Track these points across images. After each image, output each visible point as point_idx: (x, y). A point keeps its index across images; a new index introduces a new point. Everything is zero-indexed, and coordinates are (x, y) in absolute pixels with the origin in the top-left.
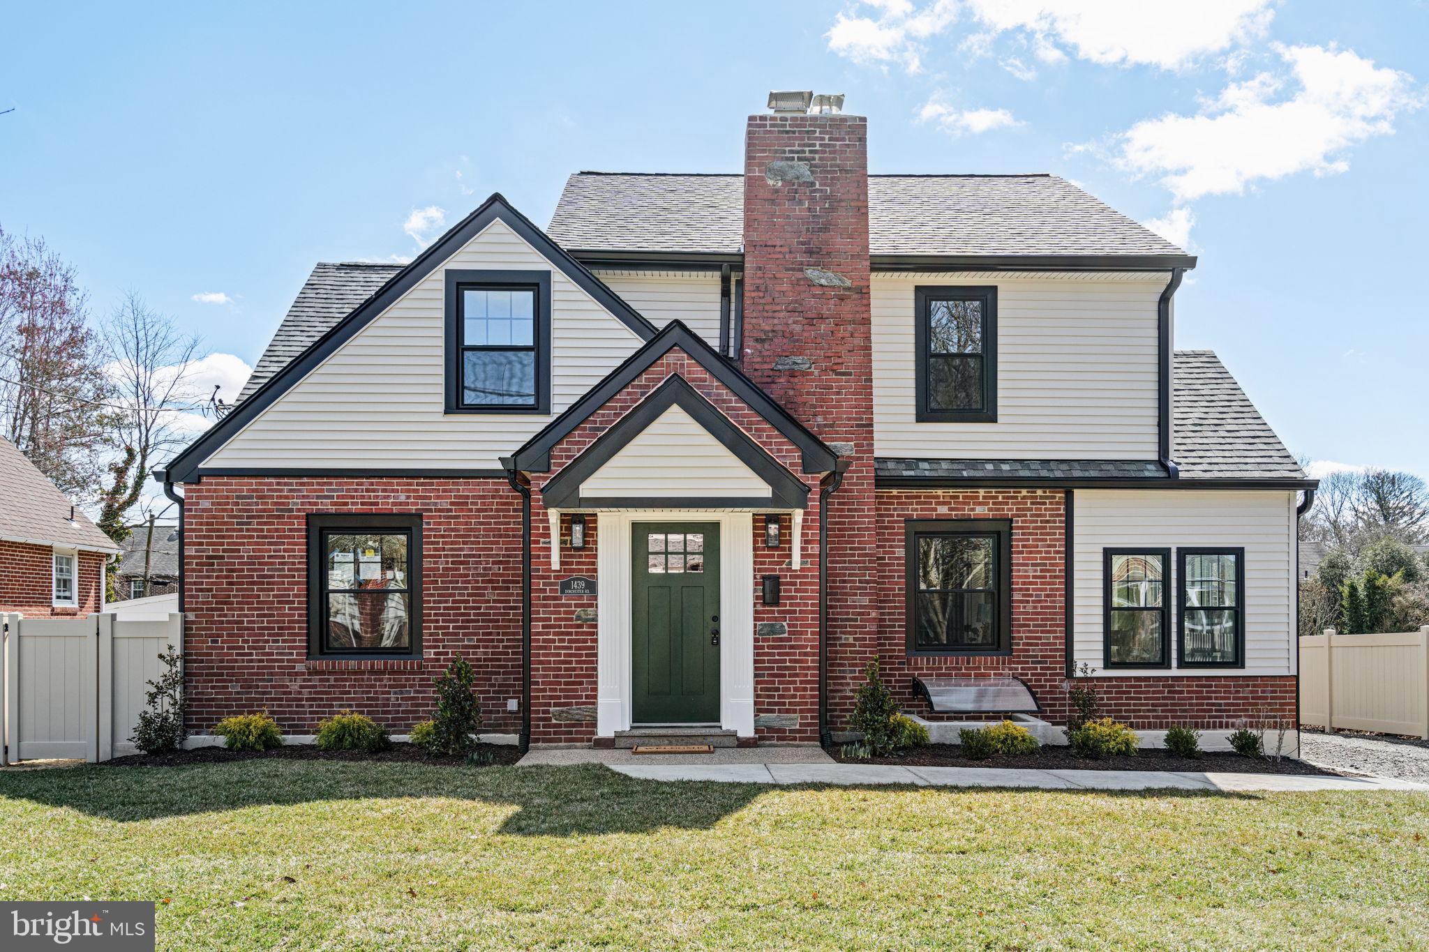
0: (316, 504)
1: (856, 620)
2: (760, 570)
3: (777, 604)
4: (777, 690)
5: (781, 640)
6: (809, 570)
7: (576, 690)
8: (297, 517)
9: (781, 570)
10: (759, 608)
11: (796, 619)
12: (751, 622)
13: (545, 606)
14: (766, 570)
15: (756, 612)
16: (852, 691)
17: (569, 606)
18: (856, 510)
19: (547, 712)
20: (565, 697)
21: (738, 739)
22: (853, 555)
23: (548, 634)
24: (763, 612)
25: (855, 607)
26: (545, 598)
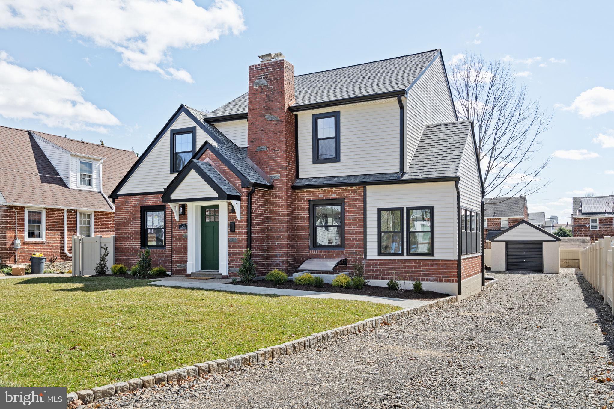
0: (142, 203)
1: (280, 237)
2: (230, 220)
3: (234, 231)
4: (235, 260)
5: (236, 243)
6: (243, 220)
7: (183, 259)
8: (138, 207)
9: (236, 220)
10: (230, 233)
11: (240, 236)
12: (227, 238)
13: (176, 233)
14: (231, 220)
15: (229, 234)
16: (279, 262)
17: (181, 232)
18: (281, 198)
19: (176, 265)
20: (181, 261)
21: (222, 276)
22: (280, 214)
23: (176, 241)
24: (231, 234)
25: (280, 232)
26: (176, 230)
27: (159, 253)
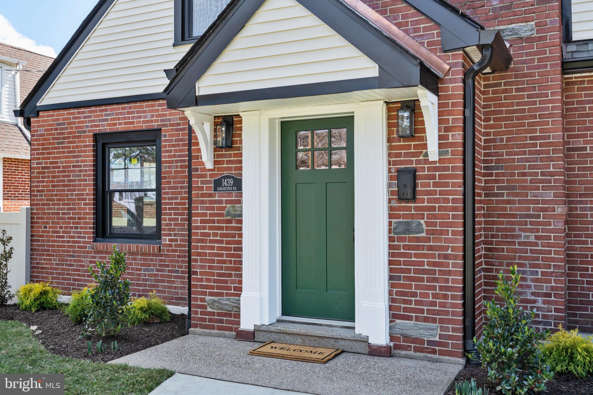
0: (98, 126)
1: (538, 216)
2: (395, 163)
3: (414, 199)
4: (414, 295)
5: (418, 239)
6: (449, 161)
7: (226, 282)
8: (88, 137)
9: (418, 162)
10: (395, 204)
11: (435, 217)
12: (386, 220)
13: (202, 202)
14: (401, 163)
15: (391, 209)
16: (533, 294)
17: (221, 202)
18: (537, 96)
19: (203, 300)
20: (218, 288)
21: (370, 345)
22: (535, 145)
23: (204, 228)
24: (399, 209)
25: (537, 202)
26: (203, 195)
27: (143, 254)
